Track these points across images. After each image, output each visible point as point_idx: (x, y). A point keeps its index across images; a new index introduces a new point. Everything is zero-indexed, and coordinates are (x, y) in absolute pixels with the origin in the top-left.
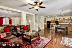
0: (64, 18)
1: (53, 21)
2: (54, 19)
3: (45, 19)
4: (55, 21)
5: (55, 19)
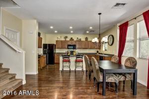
0: (87, 38)
1: (62, 44)
2: (64, 40)
3: (39, 34)
4: (69, 45)
5: (68, 39)
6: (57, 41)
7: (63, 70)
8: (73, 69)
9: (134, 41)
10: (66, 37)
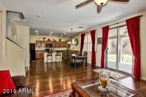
0: (60, 39)
4: (47, 45)
6: (37, 41)
7: (47, 63)
8: (54, 61)
9: (87, 43)
10: (44, 38)
